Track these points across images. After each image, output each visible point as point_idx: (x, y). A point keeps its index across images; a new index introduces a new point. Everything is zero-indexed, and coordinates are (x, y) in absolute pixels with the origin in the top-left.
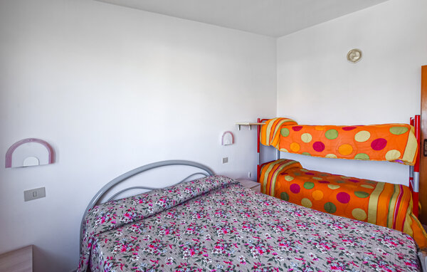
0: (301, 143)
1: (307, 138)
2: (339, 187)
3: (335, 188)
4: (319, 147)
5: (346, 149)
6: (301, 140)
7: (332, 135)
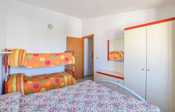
0: (39, 62)
1: (42, 59)
2: (54, 78)
3: (53, 78)
4: (48, 63)
5: (58, 62)
6: (39, 61)
7: (53, 57)
